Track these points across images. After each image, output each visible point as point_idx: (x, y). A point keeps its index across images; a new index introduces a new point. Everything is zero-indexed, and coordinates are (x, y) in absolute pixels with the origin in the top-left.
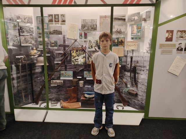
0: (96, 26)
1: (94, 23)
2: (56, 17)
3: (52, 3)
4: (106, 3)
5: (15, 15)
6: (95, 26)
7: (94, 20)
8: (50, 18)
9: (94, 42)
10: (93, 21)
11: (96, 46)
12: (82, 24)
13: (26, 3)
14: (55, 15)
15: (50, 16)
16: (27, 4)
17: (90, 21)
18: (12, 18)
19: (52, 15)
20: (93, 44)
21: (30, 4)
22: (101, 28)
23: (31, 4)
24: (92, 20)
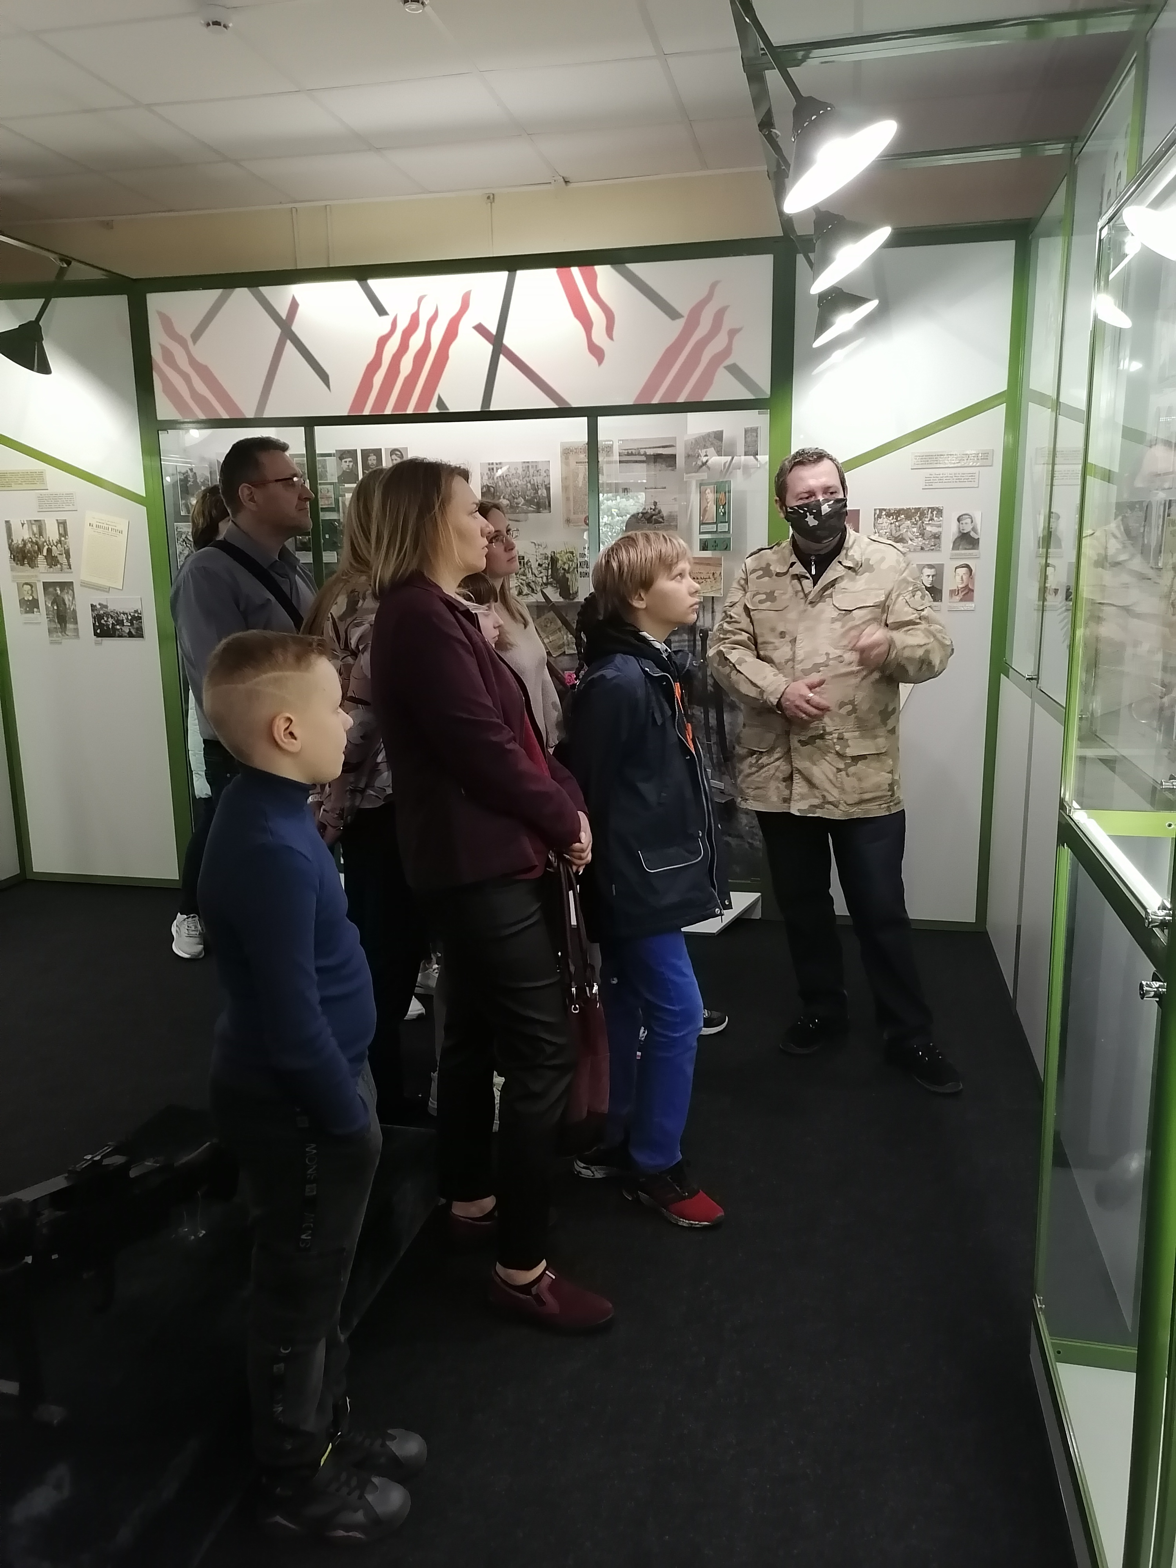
0: (548, 489)
1: (538, 480)
2: (370, 462)
3: (350, 411)
4: (567, 403)
5: (203, 459)
6: (542, 492)
7: (535, 464)
8: (346, 464)
9: (540, 565)
10: (531, 470)
11: (551, 584)
12: (486, 482)
13: (250, 414)
14: (366, 453)
15: (342, 455)
16: (252, 417)
17: (520, 471)
18: (191, 470)
19: (352, 453)
20: (536, 573)
21: (264, 416)
22: (568, 499)
23: (267, 414)
24: (527, 465)
